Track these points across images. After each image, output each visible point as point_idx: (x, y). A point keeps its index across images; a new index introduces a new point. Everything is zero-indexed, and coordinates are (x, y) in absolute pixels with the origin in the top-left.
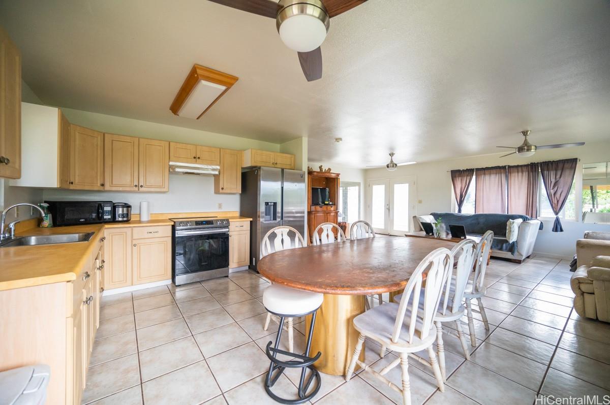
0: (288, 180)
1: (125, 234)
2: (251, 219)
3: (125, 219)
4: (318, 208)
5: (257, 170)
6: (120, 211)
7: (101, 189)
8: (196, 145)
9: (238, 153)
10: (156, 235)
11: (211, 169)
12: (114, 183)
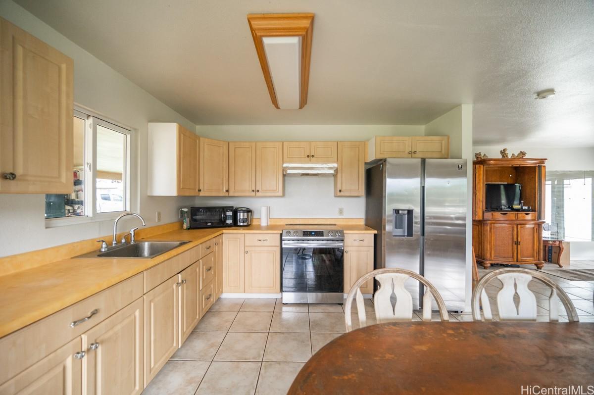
0: (432, 175)
1: (238, 240)
2: (376, 232)
3: (245, 224)
4: (498, 215)
5: (382, 164)
6: (241, 216)
7: (226, 194)
8: (310, 142)
9: (360, 145)
10: (266, 243)
11: (327, 168)
12: (236, 189)
